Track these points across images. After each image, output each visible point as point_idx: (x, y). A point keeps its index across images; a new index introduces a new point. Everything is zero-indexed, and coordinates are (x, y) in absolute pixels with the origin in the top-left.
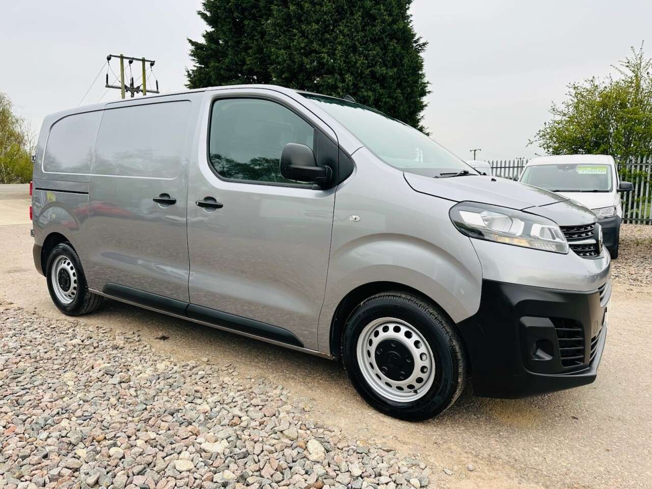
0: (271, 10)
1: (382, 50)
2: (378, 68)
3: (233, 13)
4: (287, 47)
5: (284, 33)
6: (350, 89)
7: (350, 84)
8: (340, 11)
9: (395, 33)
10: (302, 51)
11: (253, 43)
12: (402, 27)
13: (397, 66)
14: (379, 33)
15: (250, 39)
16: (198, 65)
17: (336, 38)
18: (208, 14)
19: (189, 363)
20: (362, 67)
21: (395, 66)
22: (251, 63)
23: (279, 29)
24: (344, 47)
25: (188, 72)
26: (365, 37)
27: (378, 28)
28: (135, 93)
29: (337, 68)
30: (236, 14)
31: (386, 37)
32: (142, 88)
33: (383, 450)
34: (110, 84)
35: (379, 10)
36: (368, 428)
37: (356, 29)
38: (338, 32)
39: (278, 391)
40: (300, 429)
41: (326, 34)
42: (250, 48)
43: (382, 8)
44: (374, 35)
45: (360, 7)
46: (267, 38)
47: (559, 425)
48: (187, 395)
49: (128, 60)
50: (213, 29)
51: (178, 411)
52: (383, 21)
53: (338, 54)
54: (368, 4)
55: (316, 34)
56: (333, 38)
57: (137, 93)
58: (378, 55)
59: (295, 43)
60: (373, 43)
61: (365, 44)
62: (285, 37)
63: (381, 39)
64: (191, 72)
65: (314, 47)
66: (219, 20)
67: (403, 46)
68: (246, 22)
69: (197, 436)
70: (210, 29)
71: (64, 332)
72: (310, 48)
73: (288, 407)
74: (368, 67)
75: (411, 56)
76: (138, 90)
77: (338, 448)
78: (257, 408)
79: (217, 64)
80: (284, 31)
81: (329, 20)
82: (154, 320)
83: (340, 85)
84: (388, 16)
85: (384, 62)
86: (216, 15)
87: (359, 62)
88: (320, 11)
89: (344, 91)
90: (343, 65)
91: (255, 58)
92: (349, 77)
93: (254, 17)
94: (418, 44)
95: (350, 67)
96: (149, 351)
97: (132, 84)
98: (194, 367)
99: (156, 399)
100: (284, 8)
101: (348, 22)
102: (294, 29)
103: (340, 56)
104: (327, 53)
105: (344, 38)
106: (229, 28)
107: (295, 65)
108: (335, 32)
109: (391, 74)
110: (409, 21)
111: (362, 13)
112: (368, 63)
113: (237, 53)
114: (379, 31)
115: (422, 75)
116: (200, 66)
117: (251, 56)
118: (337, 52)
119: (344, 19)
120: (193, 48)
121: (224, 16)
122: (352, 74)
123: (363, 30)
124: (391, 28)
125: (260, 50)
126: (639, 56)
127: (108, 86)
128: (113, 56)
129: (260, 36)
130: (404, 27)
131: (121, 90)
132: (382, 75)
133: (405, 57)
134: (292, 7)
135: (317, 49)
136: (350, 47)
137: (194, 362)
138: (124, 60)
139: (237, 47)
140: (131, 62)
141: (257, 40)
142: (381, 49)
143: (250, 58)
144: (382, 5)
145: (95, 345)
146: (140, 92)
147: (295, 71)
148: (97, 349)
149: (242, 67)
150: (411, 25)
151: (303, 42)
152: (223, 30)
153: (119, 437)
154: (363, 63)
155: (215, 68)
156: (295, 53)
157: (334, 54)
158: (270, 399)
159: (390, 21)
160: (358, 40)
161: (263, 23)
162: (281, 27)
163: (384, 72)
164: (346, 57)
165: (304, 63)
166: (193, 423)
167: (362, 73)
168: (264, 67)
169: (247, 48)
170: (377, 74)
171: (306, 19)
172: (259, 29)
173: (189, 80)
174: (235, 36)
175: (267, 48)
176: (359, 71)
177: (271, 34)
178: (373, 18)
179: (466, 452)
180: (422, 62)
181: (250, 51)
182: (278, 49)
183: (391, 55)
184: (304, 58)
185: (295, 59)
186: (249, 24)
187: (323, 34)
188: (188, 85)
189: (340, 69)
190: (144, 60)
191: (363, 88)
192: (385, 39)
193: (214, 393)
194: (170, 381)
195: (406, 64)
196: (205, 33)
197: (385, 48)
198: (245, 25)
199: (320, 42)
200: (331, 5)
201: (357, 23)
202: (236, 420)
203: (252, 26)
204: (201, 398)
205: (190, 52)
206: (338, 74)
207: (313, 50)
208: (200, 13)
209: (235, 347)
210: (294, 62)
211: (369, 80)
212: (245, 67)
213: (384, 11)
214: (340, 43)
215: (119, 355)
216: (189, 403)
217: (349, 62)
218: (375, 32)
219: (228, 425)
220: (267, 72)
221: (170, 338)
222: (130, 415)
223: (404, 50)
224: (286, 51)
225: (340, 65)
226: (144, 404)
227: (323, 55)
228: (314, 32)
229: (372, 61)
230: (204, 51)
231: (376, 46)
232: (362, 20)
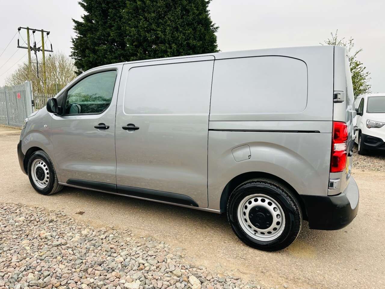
0: (125, 4)
2: (191, 41)
3: (101, 4)
4: (136, 27)
5: (133, 18)
6: (175, 53)
7: (175, 50)
8: (168, 6)
9: (201, 21)
10: (145, 29)
11: (115, 23)
12: (204, 17)
13: (202, 40)
14: (191, 21)
15: (113, 21)
16: (79, 35)
17: (166, 22)
18: (85, 4)
19: (101, 229)
20: (182, 40)
21: (201, 40)
22: (114, 36)
23: (131, 16)
24: (171, 28)
25: (73, 39)
26: (183, 22)
27: (191, 17)
28: (37, 51)
29: (167, 40)
30: (103, 5)
31: (195, 23)
32: (41, 48)
33: (234, 279)
34: (20, 45)
35: (191, 6)
36: (222, 265)
37: (178, 18)
38: (167, 18)
39: (162, 245)
40: (182, 269)
41: (160, 20)
42: (113, 26)
43: (193, 5)
44: (188, 21)
45: (180, 5)
46: (123, 20)
47: (327, 256)
48: (106, 251)
49: (32, 31)
50: (88, 14)
51: (103, 262)
52: (194, 13)
53: (167, 32)
54: (185, 3)
55: (154, 20)
56: (164, 22)
57: (39, 51)
58: (191, 33)
59: (141, 24)
60: (188, 26)
61: (183, 27)
62: (135, 20)
63: (193, 24)
64: (74, 40)
65: (153, 27)
66: (93, 8)
67: (205, 28)
68: (110, 10)
69: (119, 278)
70: (86, 13)
71: (14, 212)
72: (150, 28)
73: (171, 255)
74: (186, 40)
75: (210, 35)
76: (39, 49)
77: (207, 280)
78: (153, 257)
79: (92, 36)
81: (161, 12)
82: (71, 201)
83: (169, 50)
84: (197, 11)
85: (194, 37)
86: (91, 5)
87: (180, 37)
88: (156, 5)
89: (172, 54)
91: (116, 33)
92: (174, 46)
93: (115, 8)
94: (213, 27)
95: (175, 40)
96: (74, 222)
97: (35, 46)
98: (105, 232)
99: (87, 255)
100: (134, 3)
101: (173, 13)
102: (140, 16)
103: (169, 33)
104: (160, 31)
105: (171, 23)
106: (99, 13)
107: (141, 38)
109: (199, 45)
110: (208, 14)
111: (181, 8)
112: (185, 38)
113: (104, 29)
114: (191, 19)
115: (217, 45)
119: (171, 11)
120: (75, 25)
121: (96, 6)
122: (176, 44)
123: (182, 18)
124: (198, 18)
125: (119, 28)
126: (335, 38)
127: (19, 47)
128: (22, 28)
129: (119, 19)
130: (206, 17)
131: (28, 49)
132: (193, 45)
133: (207, 35)
134: (139, 2)
135: (155, 28)
136: (174, 28)
137: (104, 228)
138: (29, 30)
139: (105, 25)
140: (34, 32)
141: (117, 22)
142: (193, 30)
143: (113, 32)
144: (193, 4)
145: (38, 220)
146: (40, 51)
147: (141, 41)
148: (39, 223)
149: (108, 38)
150: (209, 16)
151: (146, 24)
152: (95, 14)
153: (70, 283)
154: (182, 38)
155: (90, 38)
156: (141, 30)
157: (165, 32)
158: (158, 251)
159: (198, 13)
160: (179, 24)
161: (121, 11)
162: (132, 14)
163: (195, 43)
164: (172, 34)
165: (147, 37)
166: (115, 270)
167: (182, 44)
168: (122, 38)
169: (111, 26)
170: (191, 44)
171: (148, 10)
172: (118, 15)
173: (73, 45)
174: (103, 18)
175: (123, 26)
176: (180, 43)
177: (126, 18)
178: (188, 11)
179: (281, 277)
180: (216, 38)
181: (113, 28)
182: (130, 28)
183: (198, 33)
184: (147, 33)
185: (141, 34)
186: (112, 12)
187: (158, 20)
188: (73, 48)
189: (169, 41)
190: (42, 31)
191: (182, 52)
192: (195, 24)
193: (123, 249)
194: (93, 242)
195: (207, 39)
196: (83, 16)
197: (195, 29)
198: (109, 12)
199: (156, 24)
200: (163, 3)
201: (178, 14)
202: (141, 266)
203: (114, 13)
204: (115, 253)
205: (74, 27)
206: (168, 43)
207: (152, 29)
208: (80, 3)
209: (127, 217)
210: (140, 36)
211: (186, 48)
212: (109, 38)
213: (194, 7)
214: (169, 26)
215: (55, 226)
216: (109, 256)
217: (174, 37)
219: (138, 270)
220: (123, 41)
221: (85, 213)
222: (73, 268)
223: (206, 31)
224: (135, 29)
225: (169, 39)
226: (80, 259)
227: (158, 32)
228: (152, 18)
229: (187, 37)
230: (83, 27)
231: (190, 28)
232: (181, 12)
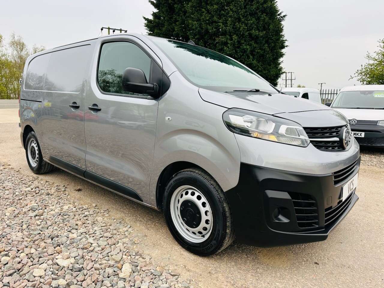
1: (256, 20)
2: (254, 31)
4: (198, 20)
5: (197, 11)
6: (236, 44)
7: (236, 42)
9: (265, 9)
10: (207, 22)
12: (269, 6)
14: (255, 10)
15: (178, 16)
16: (148, 32)
17: (228, 13)
18: (155, 2)
19: (84, 206)
20: (244, 31)
21: (265, 30)
22: (178, 30)
23: (195, 9)
24: (233, 19)
26: (246, 12)
27: (254, 7)
29: (228, 32)
31: (259, 12)
33: (171, 275)
36: (170, 258)
37: (240, 8)
38: (229, 9)
39: (125, 229)
40: (126, 255)
41: (222, 11)
42: (178, 21)
44: (251, 11)
46: (187, 15)
48: (70, 227)
49: (112, 30)
50: (158, 11)
51: (57, 237)
52: (258, 2)
53: (229, 23)
55: (216, 12)
56: (226, 13)
58: (254, 23)
59: (203, 17)
60: (251, 16)
61: (246, 17)
62: (197, 14)
63: (257, 13)
65: (214, 19)
66: (161, 5)
67: (270, 17)
68: (176, 6)
69: (59, 254)
70: (156, 10)
71: (26, 183)
72: (212, 20)
73: (126, 240)
74: (248, 31)
75: (275, 24)
77: (143, 271)
78: (106, 239)
79: (158, 31)
80: (197, 10)
81: (224, 3)
83: (229, 42)
85: (257, 27)
86: (159, 2)
87: (242, 28)
89: (232, 45)
90: (232, 30)
91: (180, 27)
92: (235, 37)
93: (181, 3)
94: (280, 16)
95: (236, 31)
96: (66, 197)
98: (85, 209)
99: (49, 228)
101: (236, 3)
102: (203, 9)
103: (230, 25)
104: (222, 23)
105: (233, 13)
106: (166, 10)
107: (203, 30)
108: (228, 10)
109: (261, 35)
110: (275, 2)
112: (247, 28)
113: (170, 24)
114: (255, 8)
115: (282, 35)
116: (150, 32)
117: (178, 26)
118: (228, 22)
120: (146, 22)
121: (163, 3)
122: (237, 35)
123: (245, 8)
124: (262, 6)
125: (183, 23)
128: (104, 28)
129: (183, 13)
130: (271, 5)
132: (256, 35)
133: (271, 25)
135: (216, 20)
136: (236, 19)
137: (87, 206)
138: (110, 30)
139: (170, 20)
140: (114, 31)
141: (182, 16)
143: (177, 27)
145: (37, 192)
147: (203, 34)
148: (37, 195)
150: (276, 4)
151: (207, 17)
152: (162, 10)
153: (12, 250)
154: (244, 29)
156: (203, 23)
157: (227, 23)
158: (118, 233)
159: (262, 2)
160: (241, 14)
161: (185, 6)
162: (196, 8)
163: (257, 33)
164: (234, 25)
165: (208, 29)
166: (61, 245)
167: (243, 34)
169: (176, 21)
170: (253, 35)
171: (211, 3)
172: (183, 9)
174: (169, 14)
175: (187, 21)
176: (242, 34)
177: (190, 12)
179: (227, 282)
180: (283, 27)
181: (177, 23)
182: (193, 21)
183: (262, 23)
184: (208, 26)
185: (202, 27)
186: (177, 7)
187: (220, 11)
189: (230, 32)
190: (121, 30)
191: (244, 44)
192: (258, 13)
193: (87, 227)
194: (65, 217)
195: (271, 29)
196: (152, 13)
197: (258, 19)
198: (175, 7)
199: (218, 16)
201: (241, 4)
202: (88, 245)
203: (179, 8)
204: (77, 230)
205: (144, 25)
206: (229, 35)
207: (214, 21)
208: (150, 1)
209: (116, 198)
210: (202, 29)
211: (247, 39)
212: (174, 33)
214: (231, 17)
215: (47, 199)
216: (68, 232)
217: (235, 28)
218: (252, 10)
220: (187, 35)
221: (82, 191)
222: (28, 237)
223: (271, 20)
224: (198, 22)
225: (230, 30)
226: (41, 230)
227: (219, 24)
228: (215, 10)
229: (249, 27)
230: (152, 23)
231: (253, 18)
232: (245, 2)
